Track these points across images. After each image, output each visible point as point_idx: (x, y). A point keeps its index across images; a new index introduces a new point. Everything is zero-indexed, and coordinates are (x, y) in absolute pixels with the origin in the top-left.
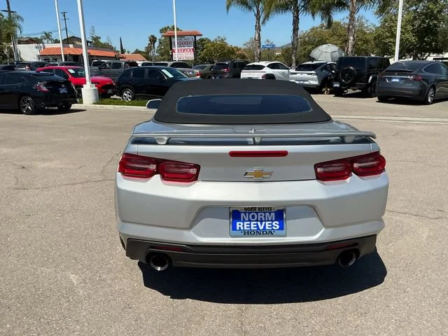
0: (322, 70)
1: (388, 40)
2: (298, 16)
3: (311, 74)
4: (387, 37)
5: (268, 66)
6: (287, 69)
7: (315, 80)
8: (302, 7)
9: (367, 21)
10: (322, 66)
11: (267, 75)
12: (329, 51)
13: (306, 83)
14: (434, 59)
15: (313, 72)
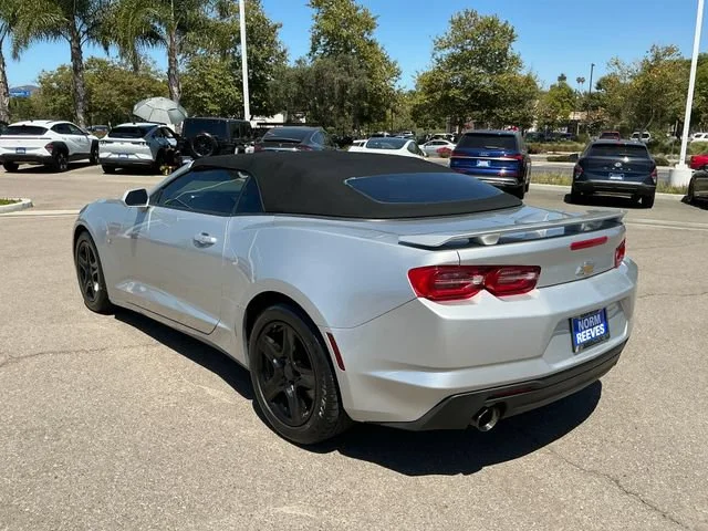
0: (153, 137)
1: (201, 95)
2: (80, 47)
3: (139, 143)
4: (199, 90)
5: (54, 128)
6: (83, 134)
7: (147, 153)
8: (84, 33)
9: (154, 63)
10: (153, 131)
11: (53, 143)
12: (164, 107)
13: (130, 157)
14: (258, 124)
15: (141, 140)
